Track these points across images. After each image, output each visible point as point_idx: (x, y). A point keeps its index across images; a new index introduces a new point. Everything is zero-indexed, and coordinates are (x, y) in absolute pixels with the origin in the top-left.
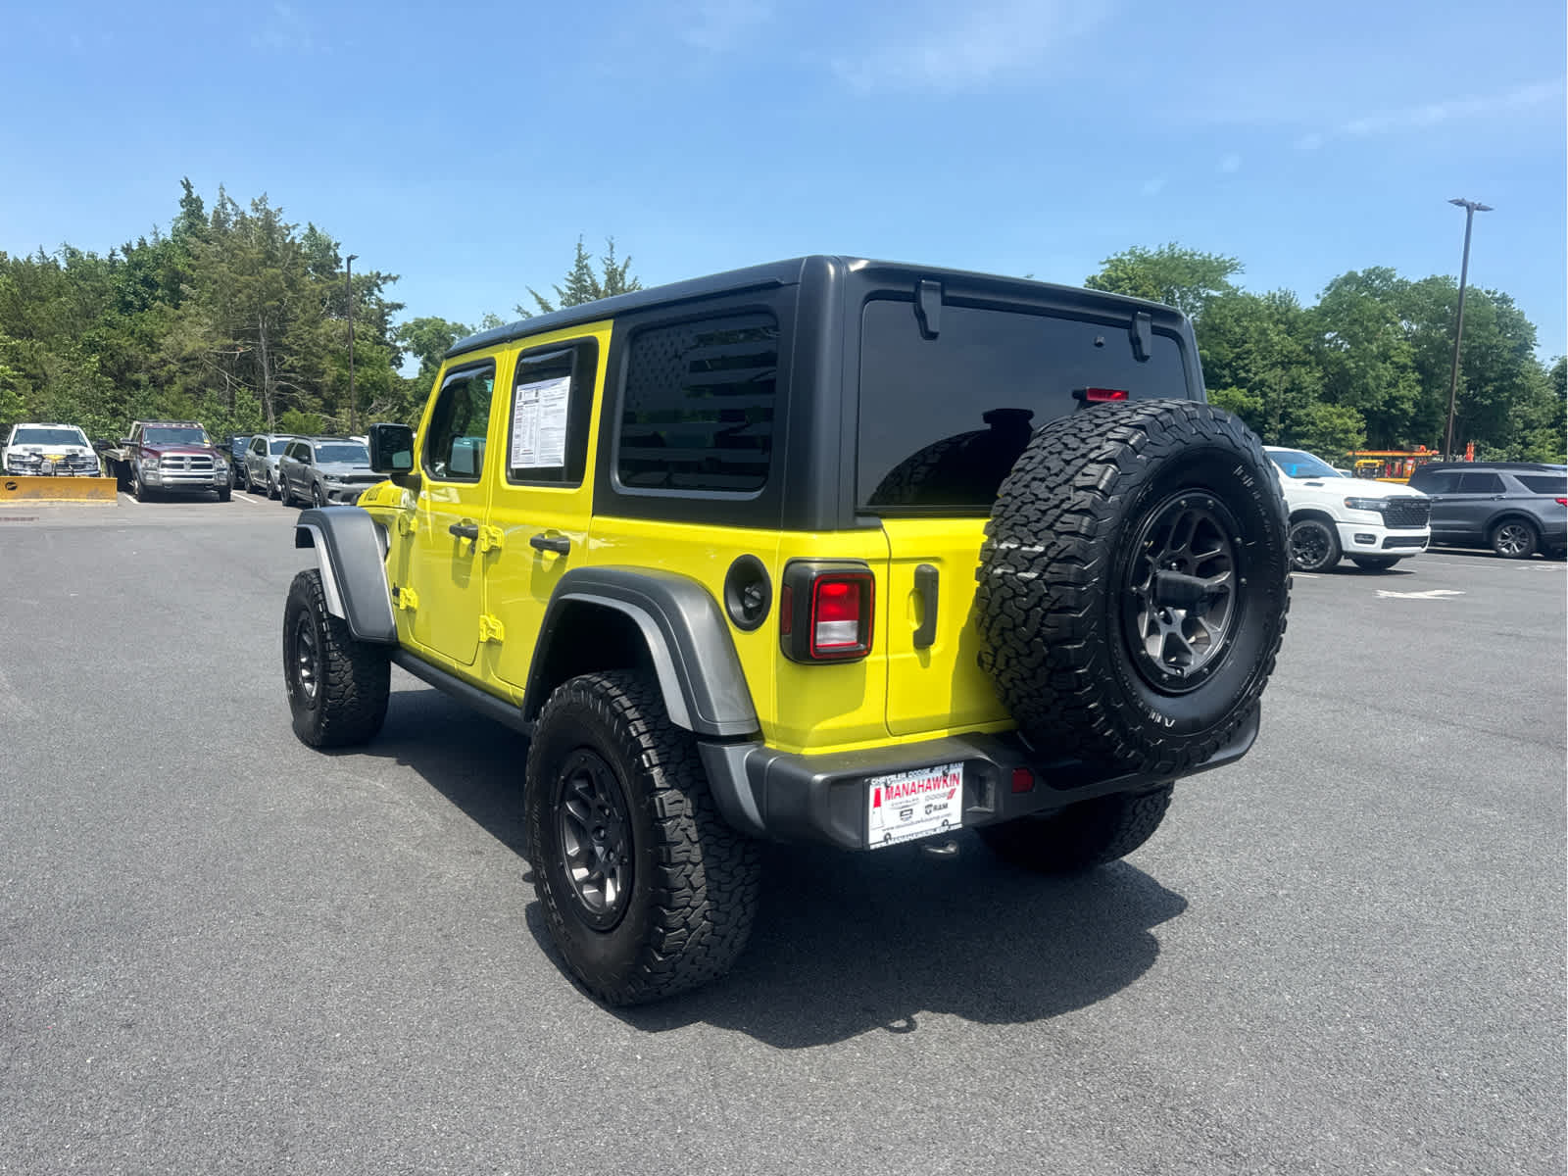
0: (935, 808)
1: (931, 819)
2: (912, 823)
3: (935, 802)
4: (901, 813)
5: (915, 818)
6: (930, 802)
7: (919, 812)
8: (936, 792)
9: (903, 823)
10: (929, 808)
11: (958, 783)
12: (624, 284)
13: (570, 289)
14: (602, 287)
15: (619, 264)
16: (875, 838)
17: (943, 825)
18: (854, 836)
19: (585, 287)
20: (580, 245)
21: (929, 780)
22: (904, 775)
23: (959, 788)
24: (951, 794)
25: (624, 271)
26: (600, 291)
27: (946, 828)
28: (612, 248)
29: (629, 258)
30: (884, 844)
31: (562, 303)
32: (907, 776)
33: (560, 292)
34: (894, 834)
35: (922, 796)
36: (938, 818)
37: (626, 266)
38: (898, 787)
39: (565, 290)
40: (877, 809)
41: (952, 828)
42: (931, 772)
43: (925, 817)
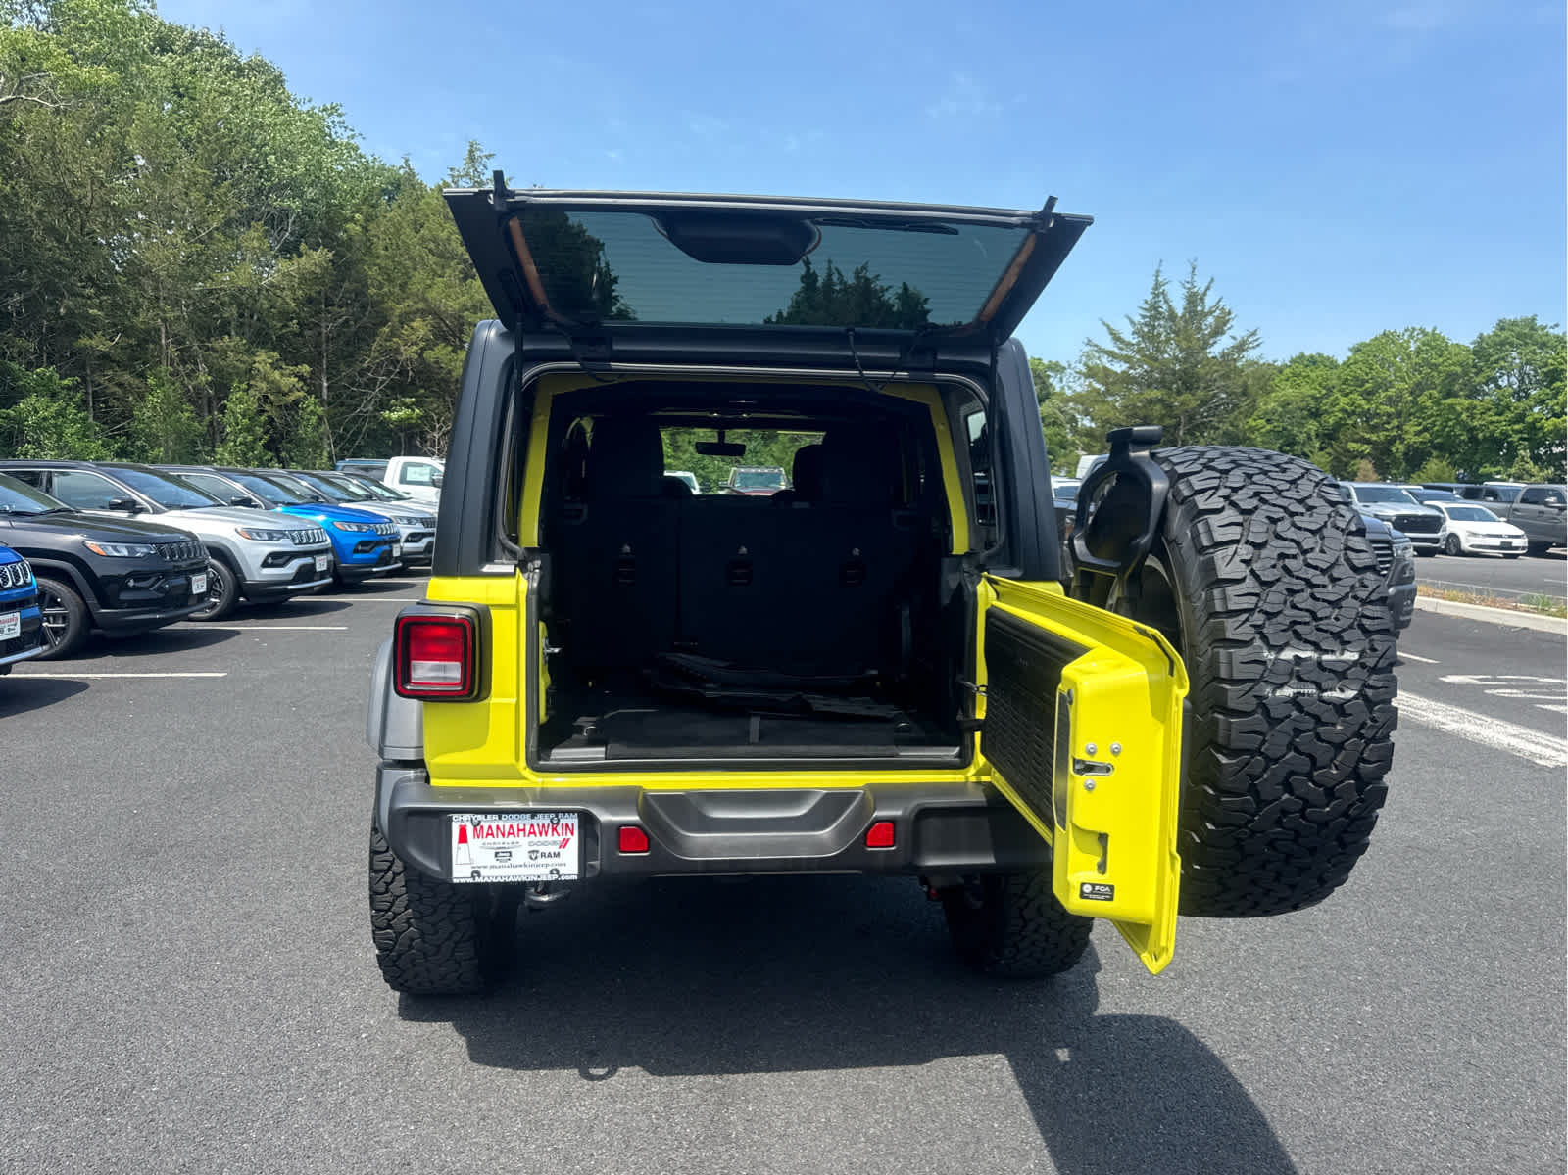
0: (543, 855)
1: (538, 865)
2: (511, 866)
3: (542, 849)
4: (496, 854)
5: (514, 860)
6: (535, 848)
7: (520, 855)
8: (549, 838)
9: (498, 863)
10: (533, 854)
11: (572, 834)
12: (1204, 307)
13: (1143, 317)
14: (1179, 312)
15: (1200, 286)
16: (461, 873)
17: (551, 873)
18: (434, 866)
19: (1161, 314)
20: (1158, 272)
21: (532, 826)
22: (496, 817)
23: (574, 841)
24: (566, 842)
25: (1205, 294)
26: (1176, 317)
27: (555, 877)
28: (1194, 269)
29: (1212, 280)
30: (471, 881)
31: (1134, 333)
32: (500, 818)
33: (1132, 323)
34: (483, 872)
35: (524, 841)
36: (547, 865)
37: (1208, 288)
38: (490, 827)
39: (1137, 319)
40: (463, 845)
41: (563, 878)
42: (532, 817)
43: (529, 861)
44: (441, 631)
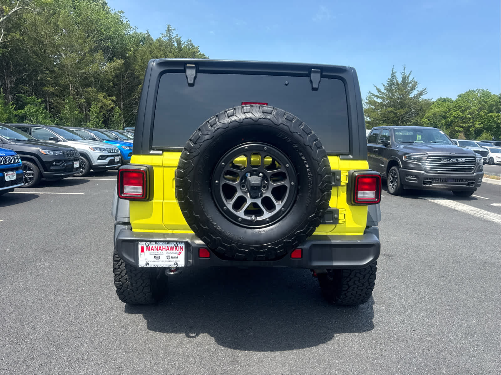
0: (172, 257)
1: (170, 261)
2: (160, 261)
3: (171, 255)
4: (155, 257)
5: (161, 259)
6: (169, 255)
7: (164, 257)
8: (174, 251)
9: (155, 260)
10: (168, 257)
11: (182, 250)
12: (408, 81)
13: (388, 84)
14: (400, 82)
15: (407, 74)
16: (142, 263)
17: (175, 264)
18: (132, 261)
19: (394, 83)
20: (393, 69)
21: (168, 247)
22: (154, 243)
23: (183, 253)
24: (180, 253)
25: (409, 76)
26: (399, 84)
27: (176, 266)
28: (405, 69)
29: (411, 71)
30: (145, 266)
31: (385, 89)
32: (156, 244)
33: (384, 86)
34: (150, 263)
35: (165, 252)
36: (173, 261)
37: (410, 74)
38: (152, 247)
39: (386, 85)
40: (142, 253)
41: (179, 266)
42: (168, 244)
43: (166, 259)
44: (135, 175)
